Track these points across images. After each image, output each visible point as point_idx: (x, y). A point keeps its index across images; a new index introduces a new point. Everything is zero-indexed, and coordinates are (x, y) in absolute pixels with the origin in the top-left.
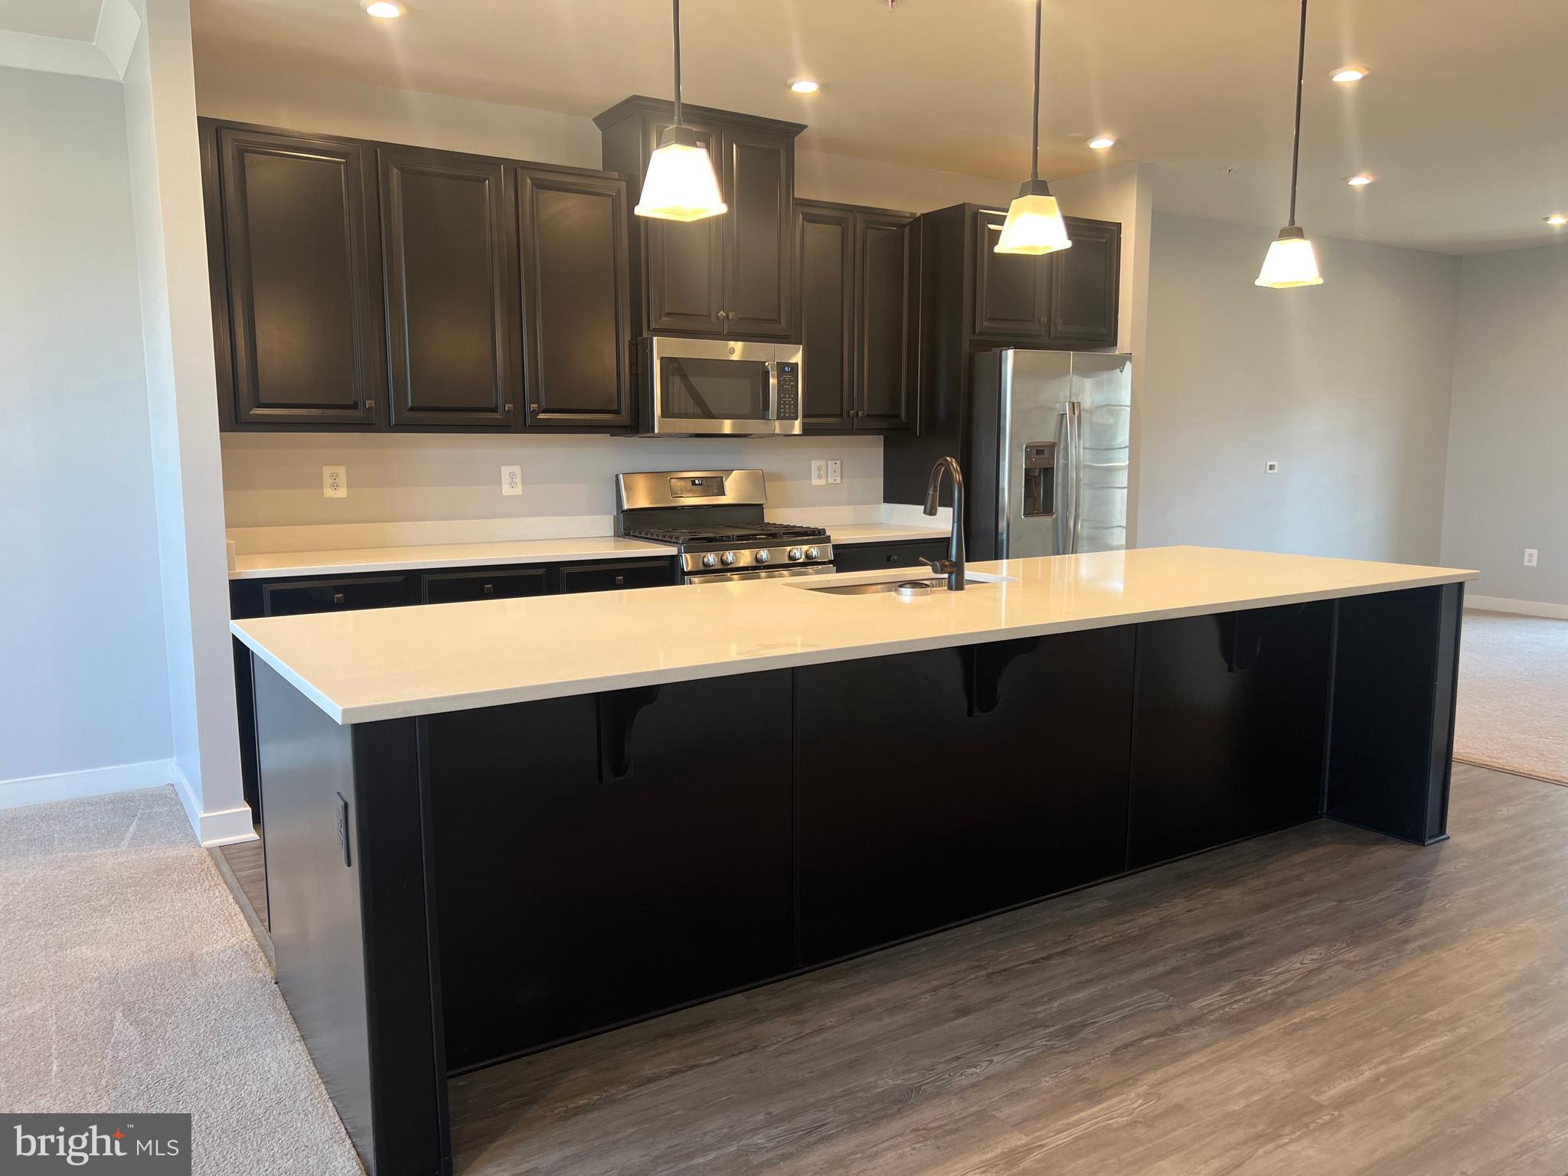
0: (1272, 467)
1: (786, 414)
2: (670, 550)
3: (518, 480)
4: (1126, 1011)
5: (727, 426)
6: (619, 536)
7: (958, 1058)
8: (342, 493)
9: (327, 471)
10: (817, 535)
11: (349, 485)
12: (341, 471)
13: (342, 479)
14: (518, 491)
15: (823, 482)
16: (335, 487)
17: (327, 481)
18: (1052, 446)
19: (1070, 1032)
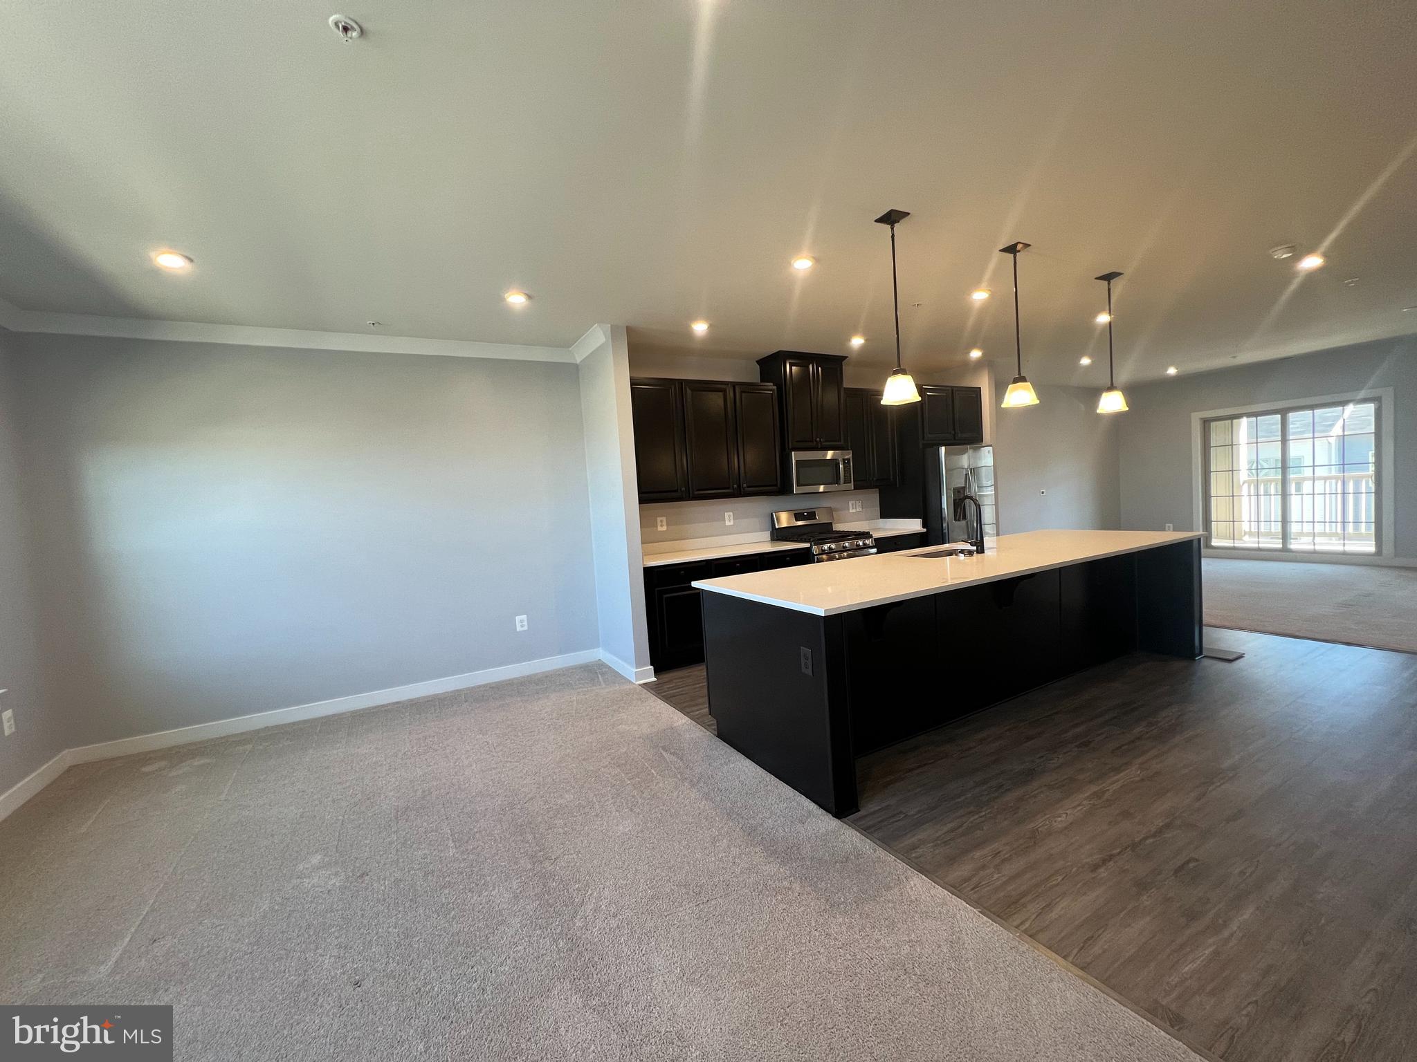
0: (1043, 492)
1: (847, 481)
2: (808, 545)
3: (732, 518)
4: (1104, 736)
5: (822, 488)
6: (774, 540)
7: (1042, 757)
8: (664, 528)
9: (659, 519)
10: (866, 535)
11: (668, 525)
12: (664, 519)
13: (665, 523)
14: (732, 523)
15: (854, 511)
16: (662, 526)
17: (659, 523)
18: (964, 488)
19: (1086, 744)
